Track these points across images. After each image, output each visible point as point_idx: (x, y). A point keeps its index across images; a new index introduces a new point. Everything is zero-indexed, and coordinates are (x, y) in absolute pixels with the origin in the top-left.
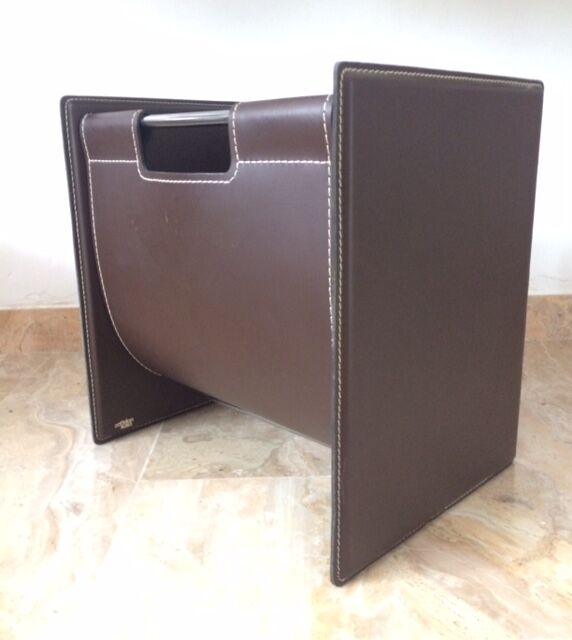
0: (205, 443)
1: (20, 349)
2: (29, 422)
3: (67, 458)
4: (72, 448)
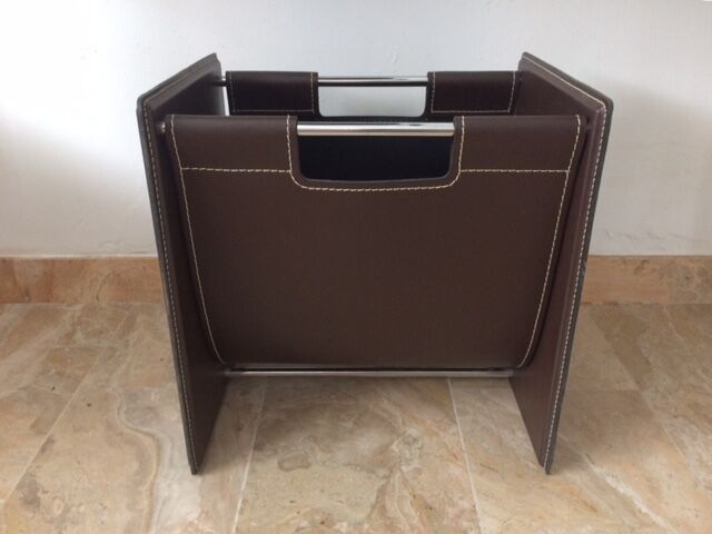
0: (302, 471)
1: (97, 298)
2: (109, 426)
3: (151, 494)
4: (156, 476)
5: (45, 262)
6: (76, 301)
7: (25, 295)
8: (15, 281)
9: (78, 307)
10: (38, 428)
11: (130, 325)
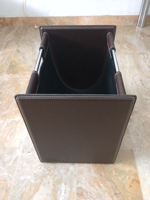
1: (20, 25)
2: (27, 43)
5: (10, 18)
6: (17, 26)
7: (7, 25)
8: (6, 22)
9: (17, 27)
10: (17, 44)
11: (27, 30)
